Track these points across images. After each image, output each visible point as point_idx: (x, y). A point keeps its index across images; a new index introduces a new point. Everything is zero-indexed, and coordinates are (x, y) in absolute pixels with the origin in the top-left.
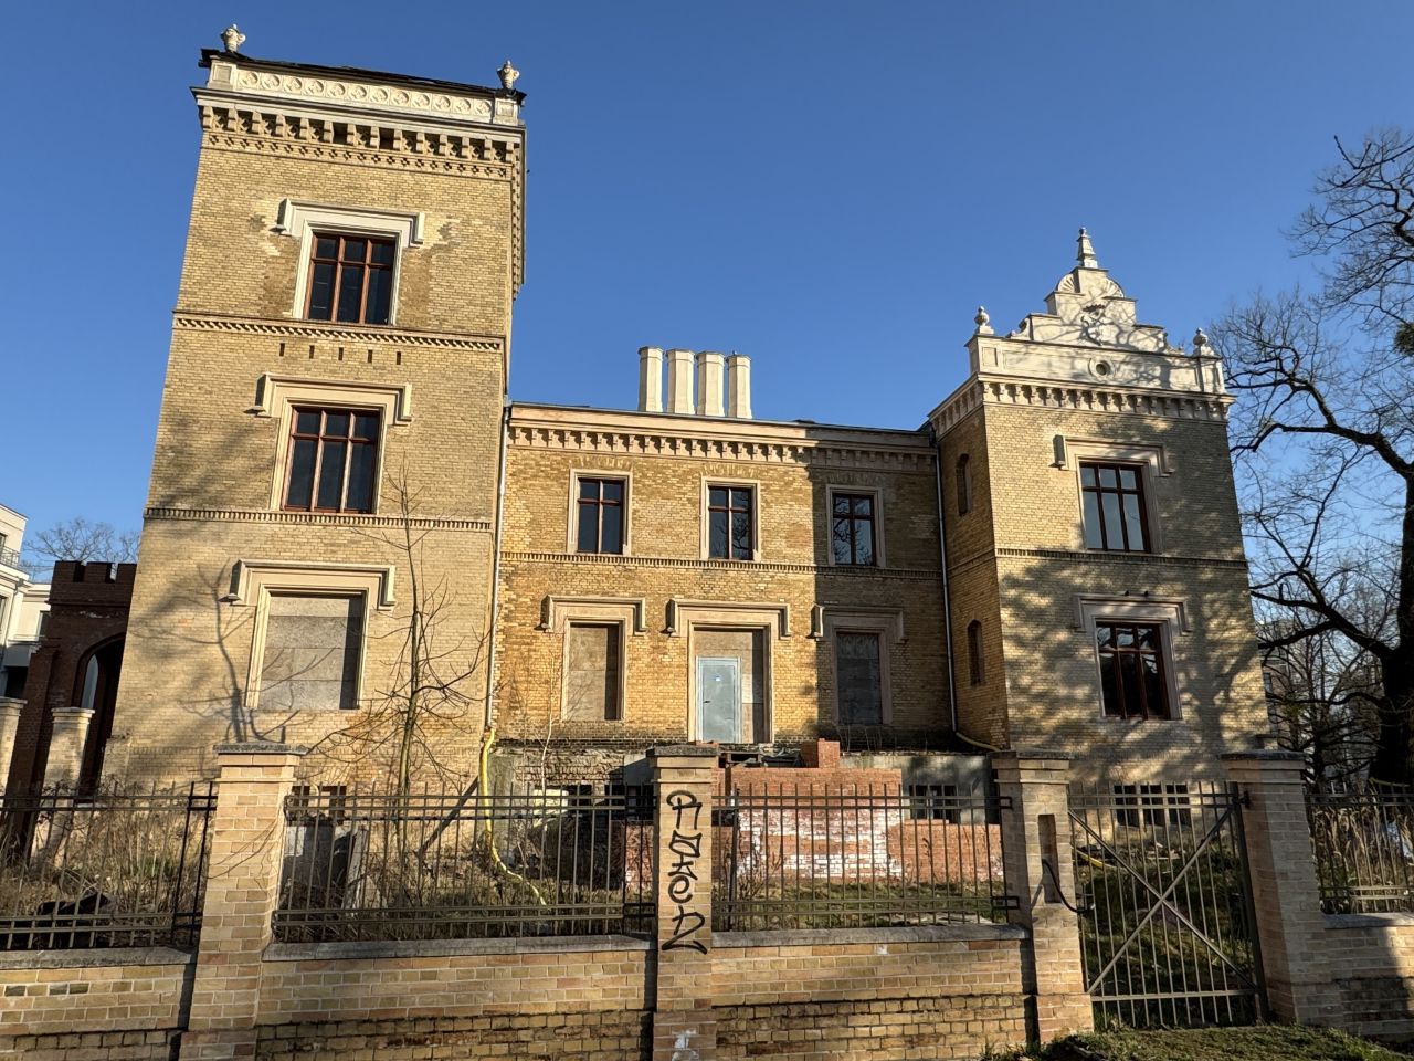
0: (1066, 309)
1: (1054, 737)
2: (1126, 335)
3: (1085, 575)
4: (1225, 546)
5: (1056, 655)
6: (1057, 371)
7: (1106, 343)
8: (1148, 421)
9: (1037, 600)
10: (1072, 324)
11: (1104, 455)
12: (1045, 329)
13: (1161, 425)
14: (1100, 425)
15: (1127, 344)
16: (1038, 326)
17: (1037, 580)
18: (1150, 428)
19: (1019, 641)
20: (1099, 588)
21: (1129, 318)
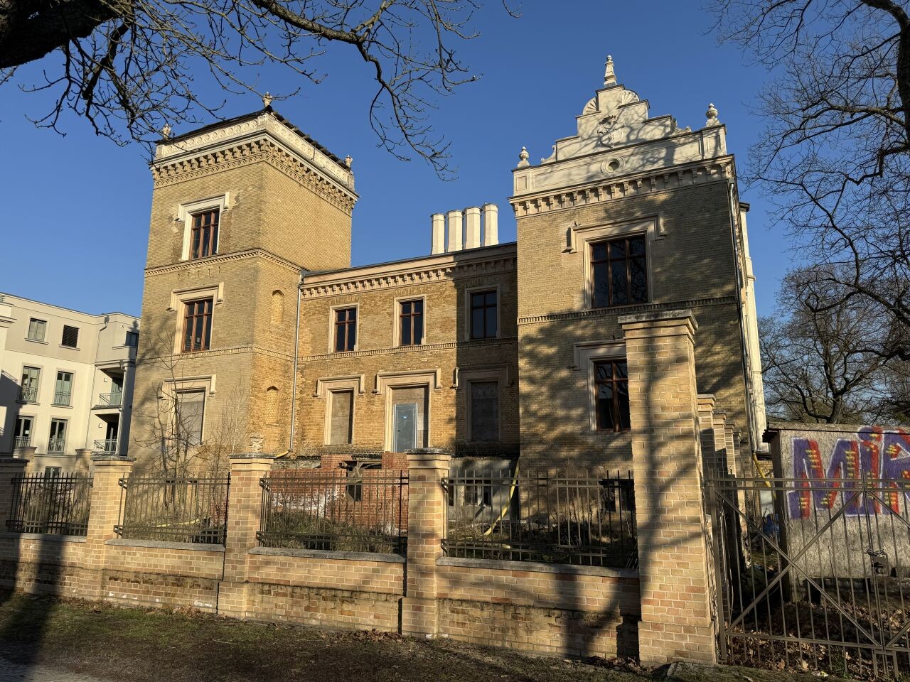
0: (586, 128)
1: (552, 446)
2: (636, 132)
3: (585, 327)
4: (715, 286)
5: (557, 388)
6: (575, 177)
7: (618, 143)
8: (650, 198)
9: (546, 350)
10: (590, 138)
11: (607, 234)
12: (567, 149)
13: (662, 197)
14: (606, 211)
15: (636, 139)
16: (561, 148)
17: (547, 335)
18: (652, 202)
19: (532, 380)
20: (596, 336)
21: (640, 117)
